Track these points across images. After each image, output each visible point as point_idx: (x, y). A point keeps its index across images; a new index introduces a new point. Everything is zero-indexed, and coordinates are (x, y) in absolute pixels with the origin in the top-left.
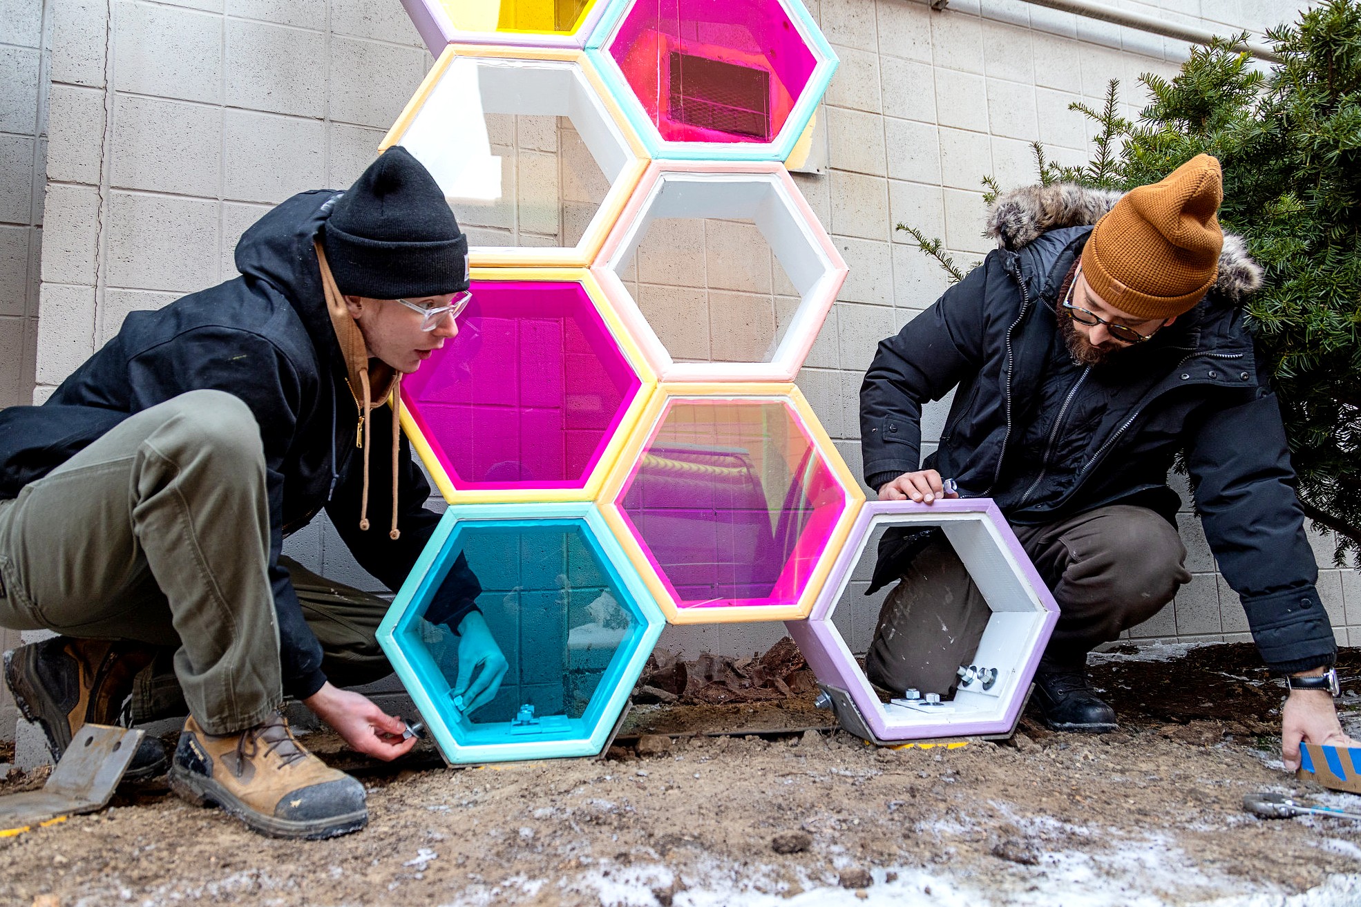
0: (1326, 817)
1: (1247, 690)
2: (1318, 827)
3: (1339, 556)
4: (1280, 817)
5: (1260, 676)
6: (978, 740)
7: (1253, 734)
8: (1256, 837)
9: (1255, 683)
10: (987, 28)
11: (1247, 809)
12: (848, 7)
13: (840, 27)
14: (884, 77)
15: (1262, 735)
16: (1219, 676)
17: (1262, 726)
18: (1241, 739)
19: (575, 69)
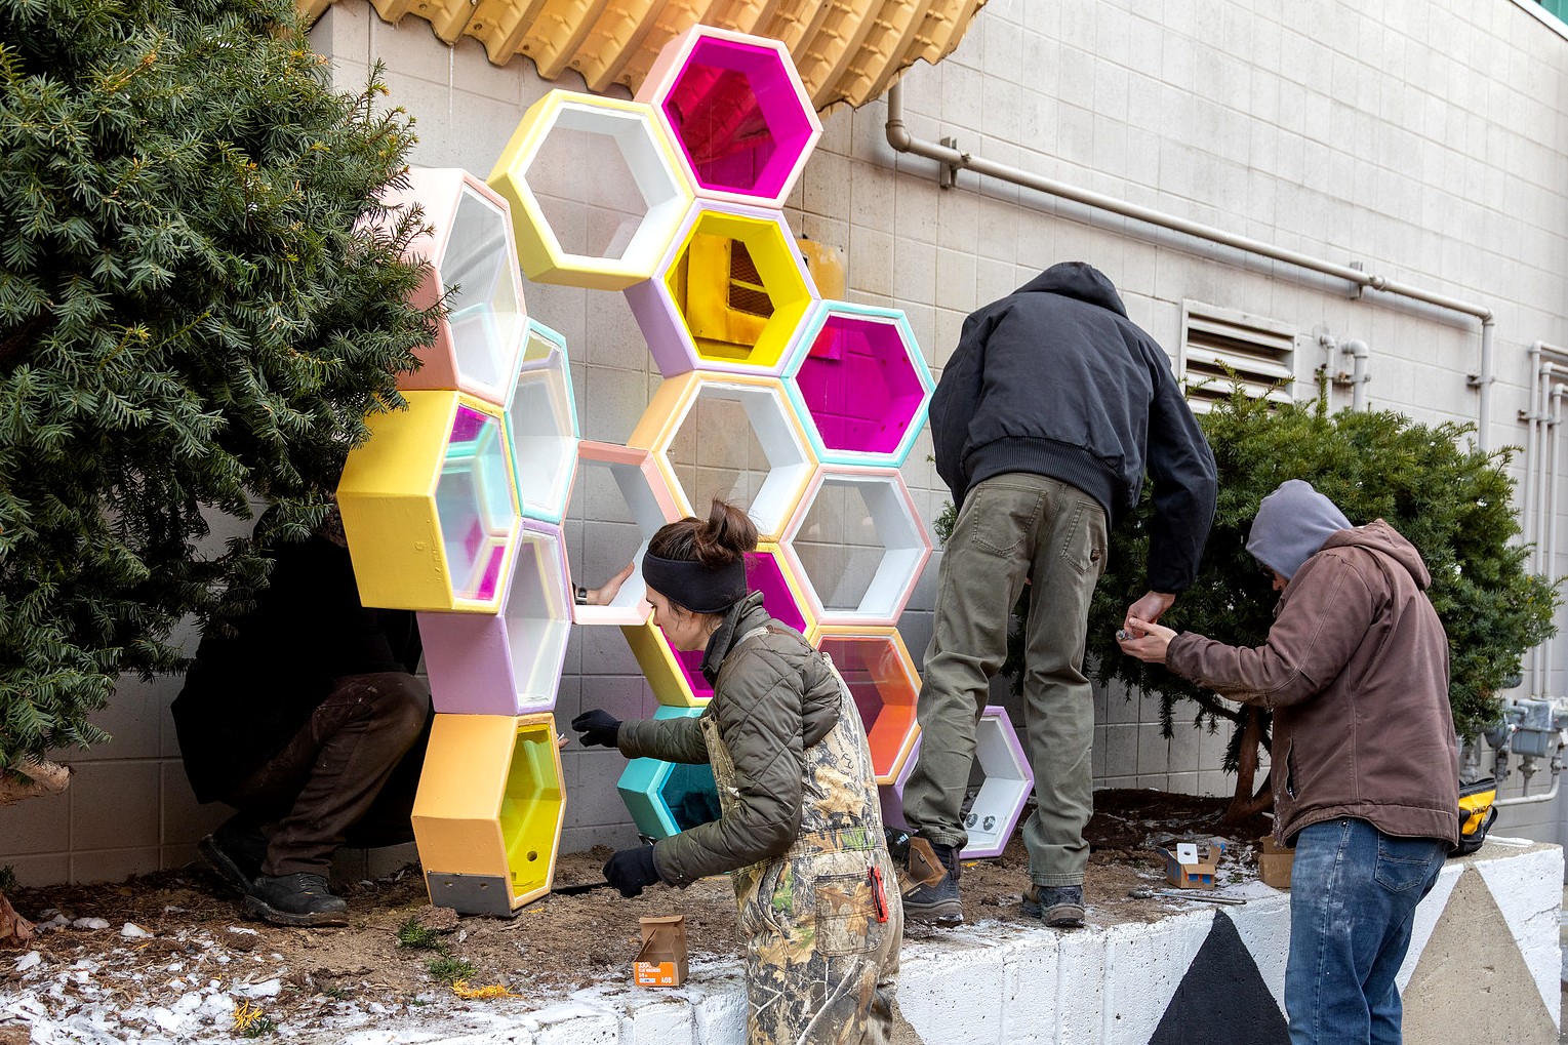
0: (1166, 897)
1: (1126, 828)
2: (1162, 901)
3: (1199, 719)
4: (1146, 897)
5: (1132, 817)
6: (983, 862)
7: (1130, 859)
8: (1134, 906)
9: (1130, 823)
10: (983, 205)
11: (1130, 895)
12: (873, 186)
13: (865, 208)
14: (897, 259)
15: (1136, 859)
16: (1107, 817)
17: (1135, 854)
18: (1124, 862)
19: (774, 393)
